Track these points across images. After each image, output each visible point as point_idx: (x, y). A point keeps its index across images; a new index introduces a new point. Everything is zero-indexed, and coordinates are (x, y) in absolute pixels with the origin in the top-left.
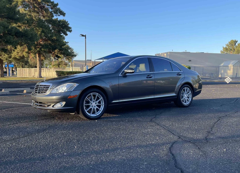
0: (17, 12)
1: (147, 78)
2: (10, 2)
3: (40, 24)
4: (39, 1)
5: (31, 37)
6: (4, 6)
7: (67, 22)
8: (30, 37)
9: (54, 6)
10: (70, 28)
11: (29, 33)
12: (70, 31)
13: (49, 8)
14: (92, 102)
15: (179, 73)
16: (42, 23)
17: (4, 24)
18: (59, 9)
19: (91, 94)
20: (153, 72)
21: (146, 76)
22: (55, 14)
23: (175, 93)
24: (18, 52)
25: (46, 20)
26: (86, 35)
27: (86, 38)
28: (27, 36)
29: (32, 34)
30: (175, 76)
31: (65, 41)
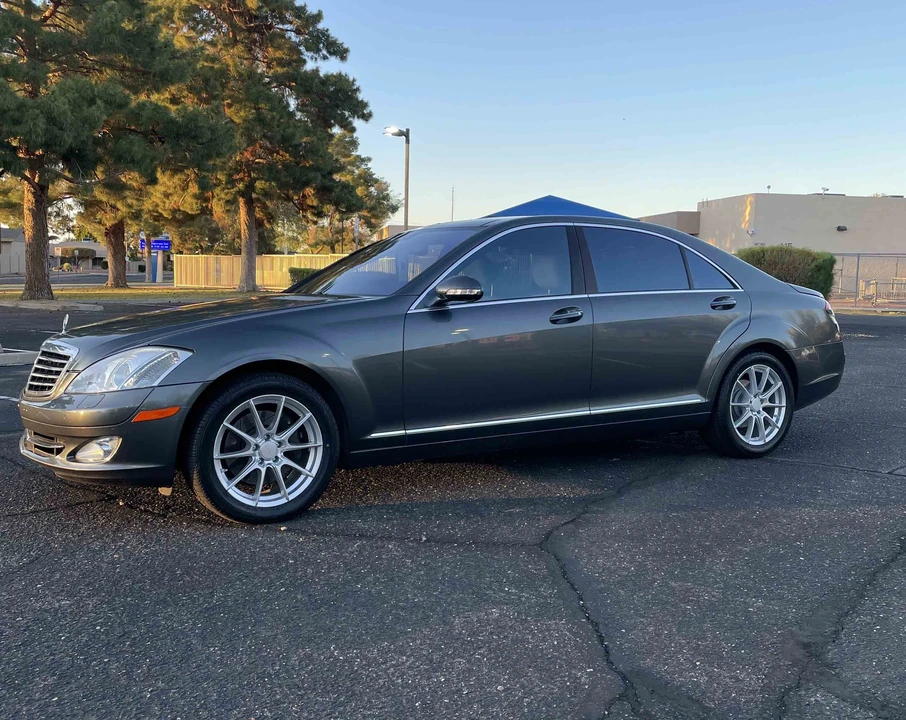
0: (161, 48)
1: (554, 322)
2: (137, 12)
3: (253, 89)
4: (250, 5)
5: (211, 140)
6: (112, 23)
7: (354, 80)
8: (204, 140)
9: (308, 21)
10: (364, 105)
11: (201, 125)
12: (366, 117)
13: (287, 30)
14: (259, 440)
15: (724, 298)
16: (262, 88)
17: (111, 92)
18: (325, 33)
19: (252, 402)
20: (586, 296)
21: (550, 314)
22: (310, 54)
23: (703, 394)
24: (168, 191)
25: (275, 78)
26: (408, 130)
27: (408, 141)
28: (195, 137)
29: (213, 130)
30: (703, 312)
31: (358, 153)
